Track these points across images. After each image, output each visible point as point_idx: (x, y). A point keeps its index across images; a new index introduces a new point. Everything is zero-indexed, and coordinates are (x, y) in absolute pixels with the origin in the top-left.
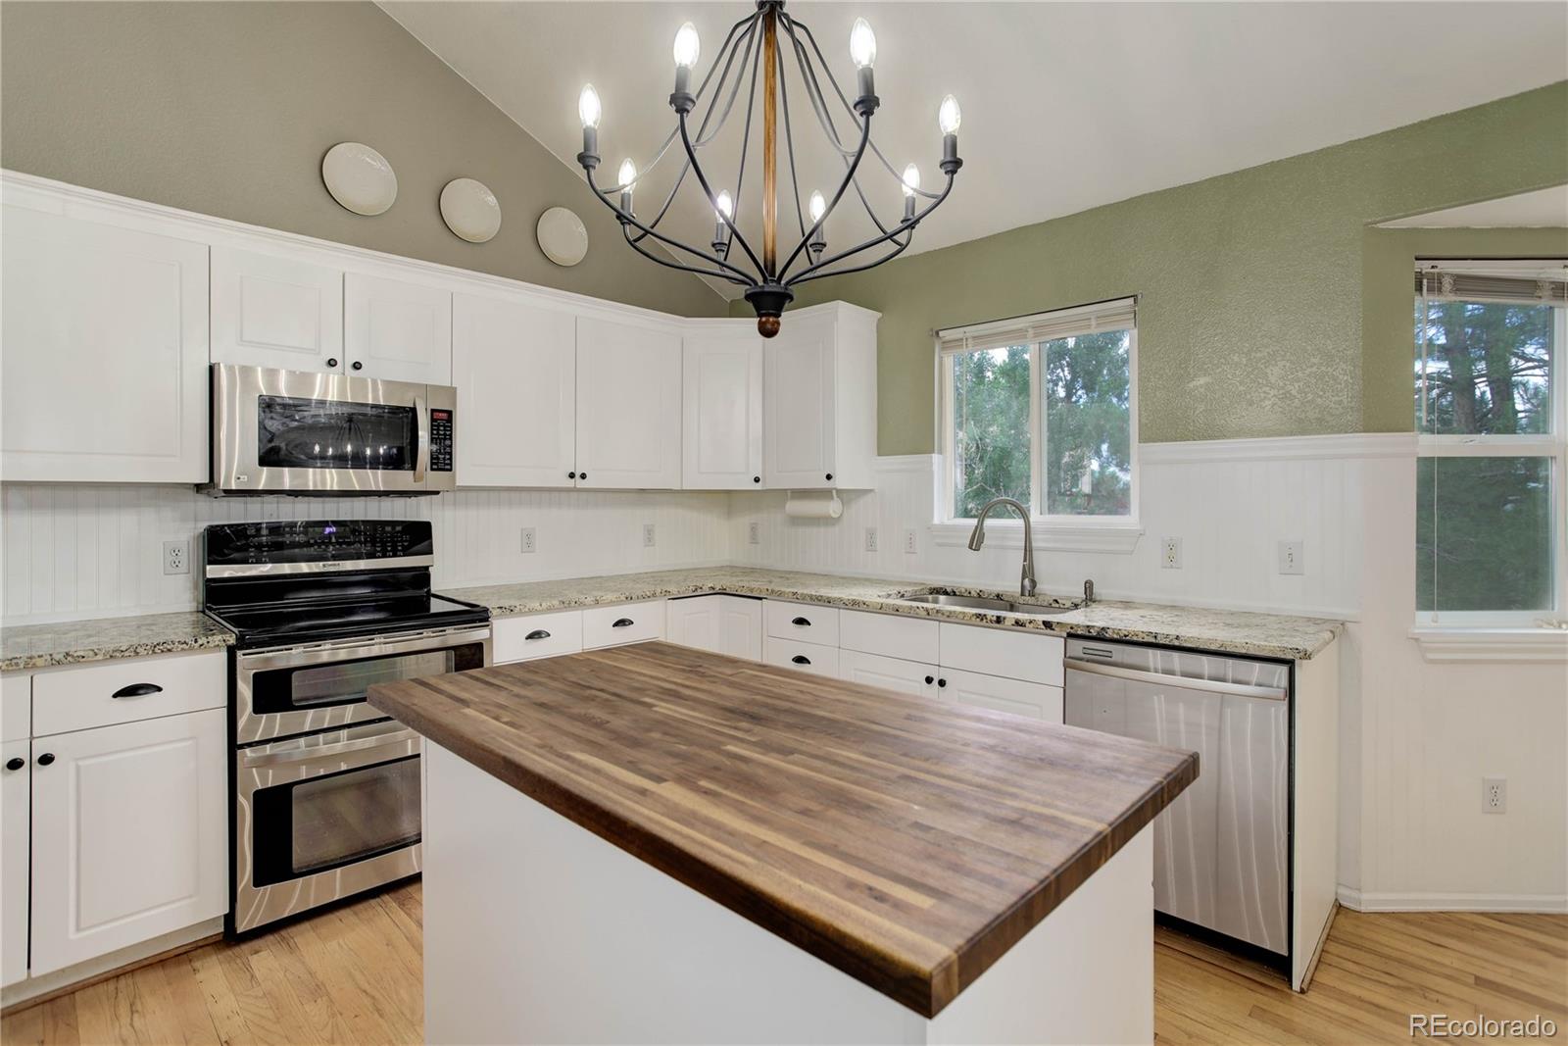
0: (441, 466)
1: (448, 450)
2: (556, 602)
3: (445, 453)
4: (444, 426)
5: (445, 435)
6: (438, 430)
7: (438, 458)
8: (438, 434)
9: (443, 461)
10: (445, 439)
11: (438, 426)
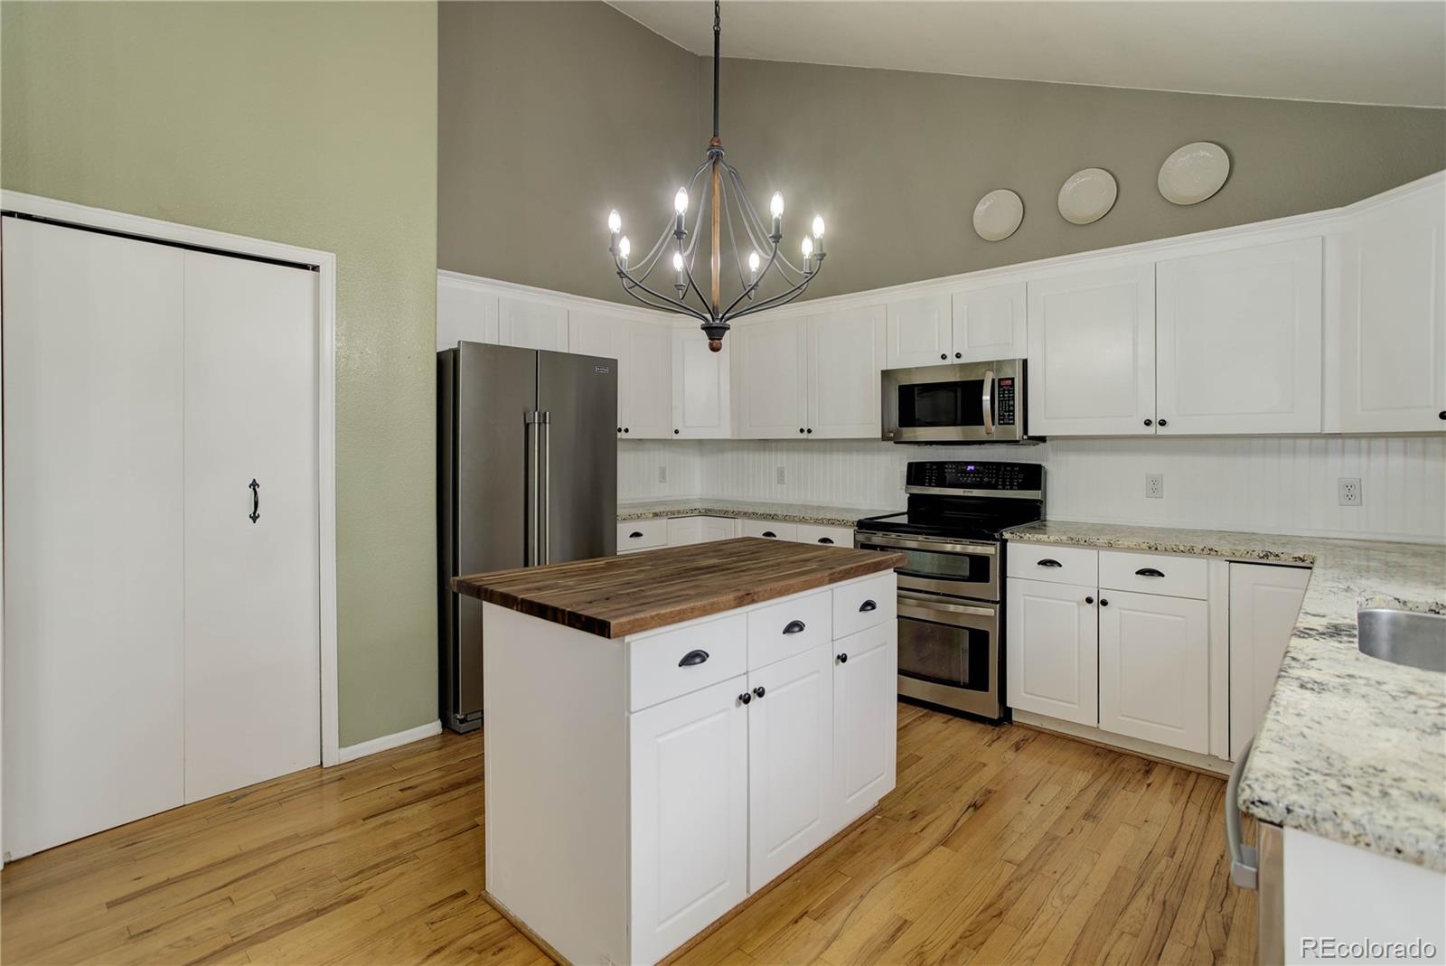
0: (1006, 421)
1: (1011, 408)
2: (1064, 538)
3: (1009, 411)
4: (1008, 390)
5: (1009, 397)
6: (1003, 394)
7: (1004, 415)
8: (1004, 397)
9: (1005, 416)
10: (1009, 400)
11: (1004, 390)
